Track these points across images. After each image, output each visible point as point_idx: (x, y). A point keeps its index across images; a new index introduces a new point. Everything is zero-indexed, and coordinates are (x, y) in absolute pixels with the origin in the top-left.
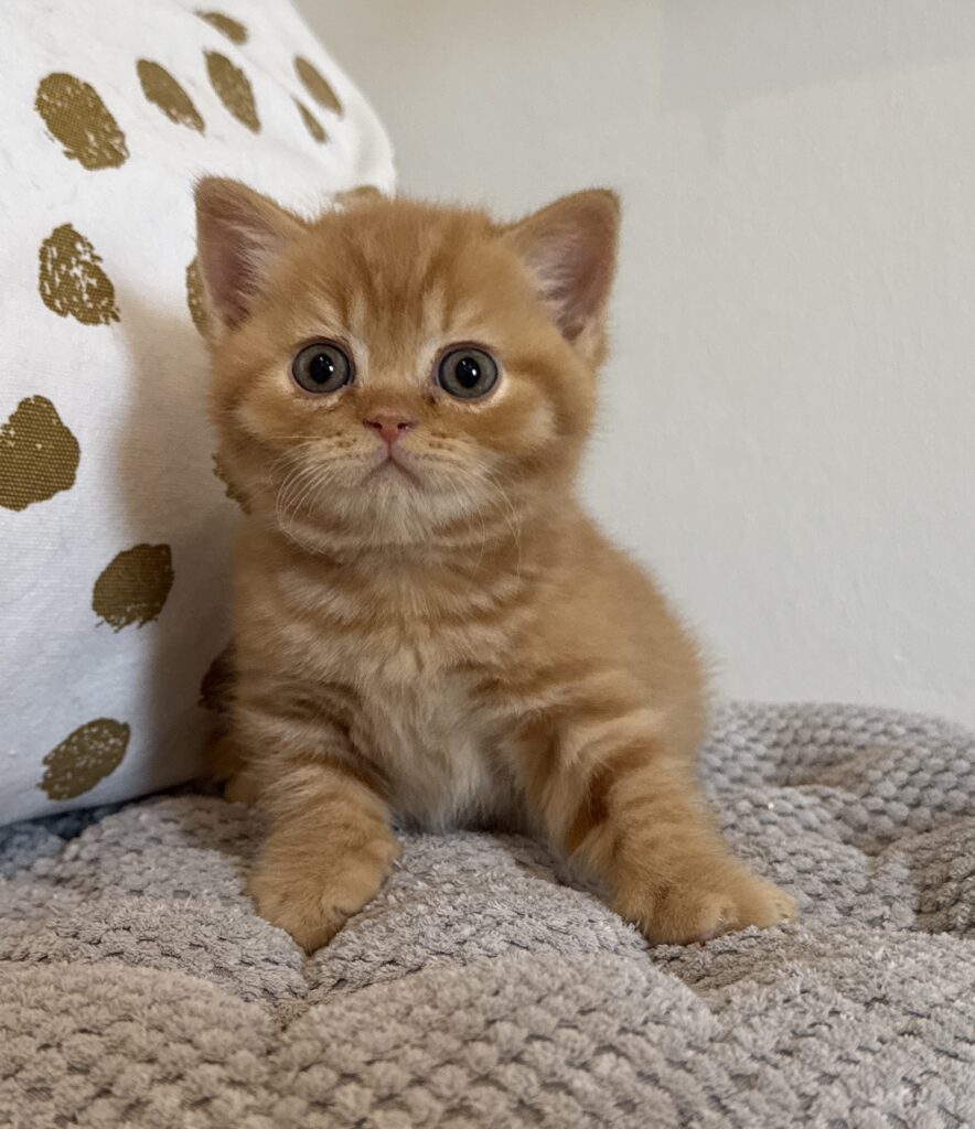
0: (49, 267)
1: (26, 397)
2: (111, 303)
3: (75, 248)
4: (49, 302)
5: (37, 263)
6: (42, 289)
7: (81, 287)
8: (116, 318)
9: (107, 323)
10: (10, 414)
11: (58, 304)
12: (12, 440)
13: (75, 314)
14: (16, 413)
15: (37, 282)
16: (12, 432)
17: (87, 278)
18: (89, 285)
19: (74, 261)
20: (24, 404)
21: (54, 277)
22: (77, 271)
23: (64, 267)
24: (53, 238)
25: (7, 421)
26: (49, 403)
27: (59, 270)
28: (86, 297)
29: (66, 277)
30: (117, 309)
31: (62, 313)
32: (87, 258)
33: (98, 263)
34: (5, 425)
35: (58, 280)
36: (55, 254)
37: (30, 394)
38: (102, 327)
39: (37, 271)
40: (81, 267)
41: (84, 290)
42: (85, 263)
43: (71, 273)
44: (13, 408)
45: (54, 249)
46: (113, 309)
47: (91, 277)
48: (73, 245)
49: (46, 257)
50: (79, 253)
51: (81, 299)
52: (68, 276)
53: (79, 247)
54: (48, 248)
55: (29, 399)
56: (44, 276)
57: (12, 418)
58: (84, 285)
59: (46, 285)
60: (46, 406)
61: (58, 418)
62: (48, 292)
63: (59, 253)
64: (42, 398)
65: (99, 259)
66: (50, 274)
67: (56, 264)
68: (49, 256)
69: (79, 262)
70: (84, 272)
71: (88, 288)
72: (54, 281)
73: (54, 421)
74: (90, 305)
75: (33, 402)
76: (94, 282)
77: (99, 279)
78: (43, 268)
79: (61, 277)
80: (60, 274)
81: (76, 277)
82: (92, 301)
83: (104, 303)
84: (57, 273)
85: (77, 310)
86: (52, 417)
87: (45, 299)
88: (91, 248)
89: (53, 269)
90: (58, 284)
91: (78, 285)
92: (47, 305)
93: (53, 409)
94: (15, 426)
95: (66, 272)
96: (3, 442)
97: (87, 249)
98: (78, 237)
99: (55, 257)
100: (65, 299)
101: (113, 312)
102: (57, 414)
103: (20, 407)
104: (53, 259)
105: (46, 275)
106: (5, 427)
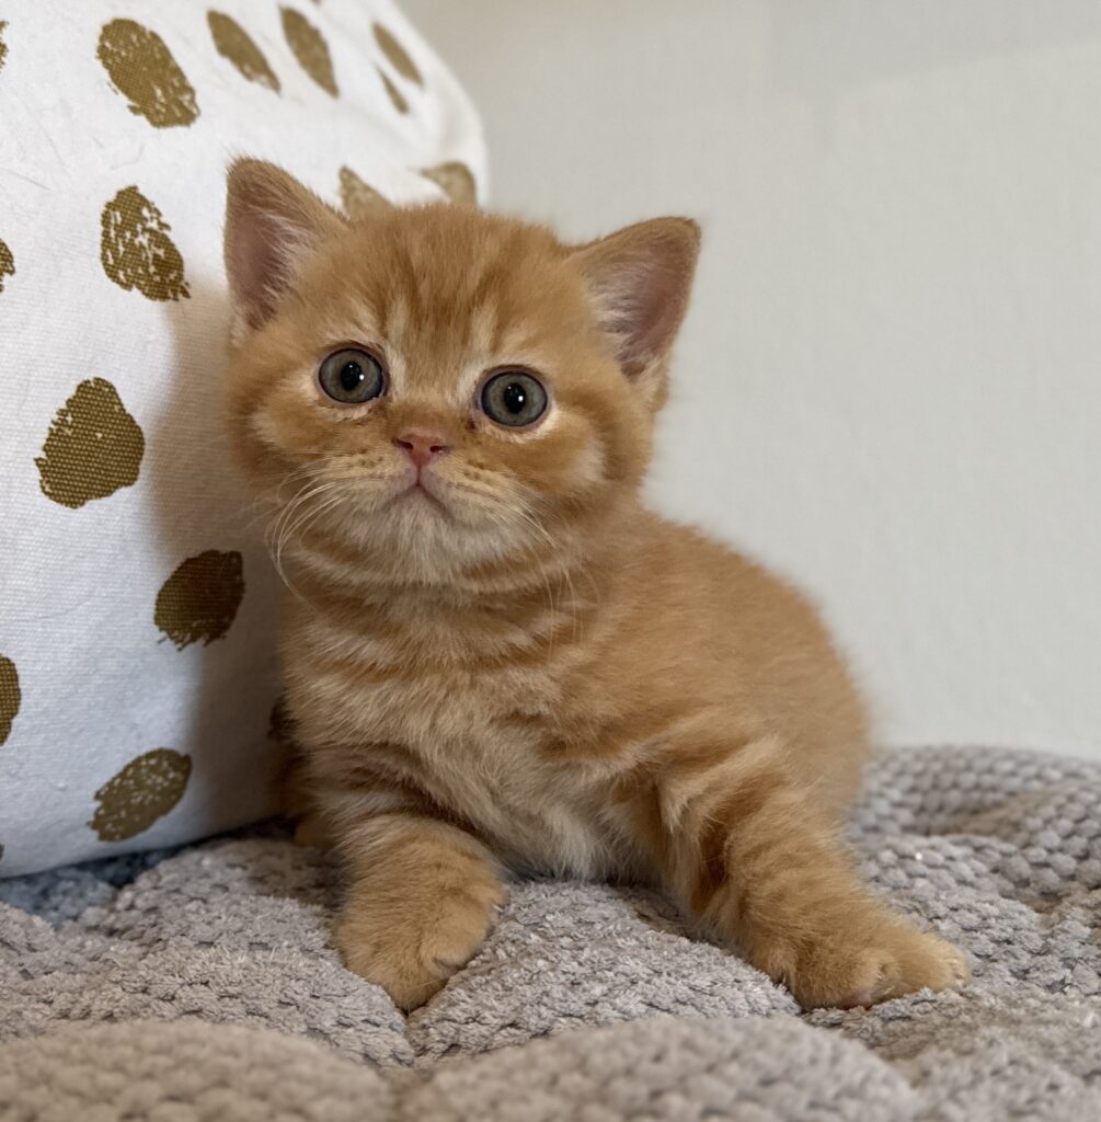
0: (113, 233)
1: (86, 379)
2: (180, 277)
3: (140, 213)
4: (112, 273)
5: (100, 228)
6: (104, 258)
7: (147, 258)
8: (186, 295)
9: (176, 299)
10: (67, 398)
11: (121, 275)
12: (70, 427)
13: (139, 287)
14: (74, 397)
15: (98, 250)
16: (69, 419)
17: (153, 247)
18: (156, 256)
19: (139, 228)
20: (83, 387)
21: (117, 244)
22: (143, 240)
23: (128, 235)
24: (116, 201)
25: (64, 407)
26: (111, 387)
27: (124, 237)
28: (152, 269)
29: (130, 245)
30: (187, 284)
31: (126, 286)
32: (153, 225)
33: (166, 232)
34: (62, 410)
35: (121, 249)
36: (119, 219)
37: (90, 376)
38: (170, 303)
39: (99, 238)
40: (147, 235)
41: (150, 261)
42: (151, 231)
43: (136, 241)
44: (71, 392)
45: (118, 214)
46: (183, 284)
47: (159, 247)
48: (138, 210)
49: (109, 223)
50: (146, 219)
51: (146, 271)
52: (133, 245)
53: (145, 212)
54: (111, 211)
55: (88, 382)
56: (107, 243)
57: (69, 402)
58: (150, 256)
59: (109, 253)
60: (107, 390)
61: (120, 404)
62: (111, 262)
63: (123, 218)
64: (103, 381)
65: (167, 227)
66: (113, 241)
67: (120, 229)
68: (113, 221)
69: (145, 230)
70: (150, 240)
71: (154, 259)
72: (117, 249)
73: (116, 408)
74: (157, 278)
75: (93, 385)
76: (161, 253)
77: (167, 249)
78: (106, 234)
79: (125, 245)
80: (124, 242)
81: (142, 246)
82: (159, 274)
83: (172, 276)
84: (120, 241)
85: (143, 282)
86: (114, 403)
87: (107, 270)
88: (159, 214)
89: (117, 236)
90: (121, 253)
91: (144, 255)
92: (110, 276)
93: (115, 393)
94: (72, 412)
95: (131, 240)
96: (59, 430)
97: (155, 215)
98: (144, 202)
99: (119, 223)
100: (129, 270)
101: (182, 287)
102: (119, 399)
103: (78, 390)
104: (116, 225)
105: (109, 242)
106: (62, 413)
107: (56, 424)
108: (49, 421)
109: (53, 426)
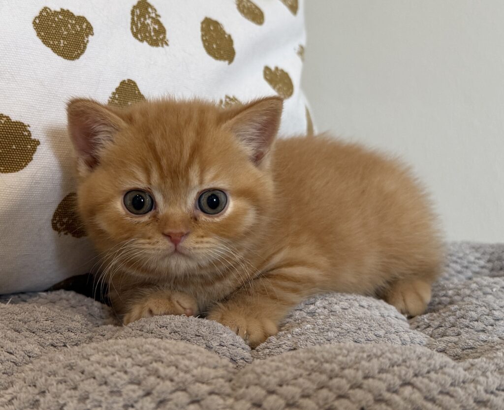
0: (136, 19)
1: (123, 79)
2: (164, 37)
3: (148, 11)
4: (135, 35)
5: (130, 17)
6: (132, 29)
7: (150, 29)
8: (167, 44)
9: (162, 46)
10: (116, 87)
11: (139, 36)
12: (117, 100)
13: (147, 41)
14: (120, 87)
15: (129, 25)
16: (117, 96)
17: (153, 25)
18: (154, 29)
19: (147, 16)
20: (123, 83)
21: (137, 24)
22: (149, 21)
23: (142, 19)
24: (137, 5)
25: (115, 91)
26: (134, 83)
27: (140, 20)
28: (153, 34)
29: (143, 24)
30: (167, 40)
31: (141, 41)
32: (153, 15)
33: (159, 18)
34: (114, 93)
35: (139, 25)
36: (138, 13)
37: (126, 78)
38: (160, 48)
39: (129, 20)
41: (152, 31)
42: (152, 18)
43: (146, 22)
44: (117, 85)
45: (138, 11)
47: (155, 25)
48: (147, 9)
49: (134, 15)
50: (150, 13)
51: (150, 35)
52: (145, 24)
53: (150, 10)
54: (135, 10)
55: (125, 81)
56: (133, 23)
58: (152, 28)
59: (134, 27)
61: (138, 90)
62: (135, 30)
63: (140, 12)
64: (131, 80)
65: (159, 16)
66: (136, 22)
67: (139, 17)
68: (136, 14)
69: (149, 17)
70: (152, 22)
72: (137, 26)
73: (137, 92)
75: (127, 82)
77: (159, 25)
78: (133, 19)
79: (141, 24)
81: (148, 24)
82: (155, 36)
83: (161, 37)
84: (139, 22)
86: (135, 90)
87: (133, 34)
88: (155, 10)
90: (139, 27)
92: (134, 37)
93: (136, 86)
94: (118, 94)
95: (144, 22)
96: (112, 101)
98: (149, 5)
99: (138, 15)
100: (142, 34)
101: (165, 42)
103: (121, 85)
105: (134, 23)
107: (111, 98)
108: (108, 97)
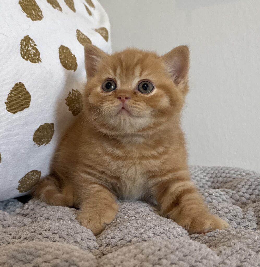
0: (23, 47)
2: (39, 57)
3: (30, 42)
4: (23, 57)
6: (21, 53)
7: (31, 53)
8: (41, 62)
9: (38, 63)
10: (12, 87)
11: (25, 57)
12: (13, 94)
14: (14, 87)
15: (19, 51)
16: (13, 92)
17: (33, 50)
19: (29, 45)
20: (16, 85)
22: (30, 48)
23: (27, 47)
24: (24, 39)
25: (12, 89)
26: (23, 84)
28: (33, 55)
29: (27, 50)
31: (26, 60)
32: (33, 45)
33: (36, 46)
34: (11, 90)
35: (25, 51)
38: (37, 64)
39: (20, 48)
40: (31, 47)
42: (32, 46)
44: (13, 86)
45: (24, 42)
46: (40, 59)
47: (34, 50)
48: (29, 41)
50: (31, 43)
51: (31, 56)
52: (28, 50)
53: (31, 42)
54: (22, 42)
55: (17, 83)
56: (22, 49)
57: (13, 88)
58: (32, 52)
59: (22, 52)
60: (22, 85)
62: (23, 54)
63: (26, 43)
64: (21, 83)
65: (36, 45)
66: (23, 49)
67: (25, 46)
68: (23, 44)
69: (31, 46)
70: (32, 48)
72: (24, 51)
73: (24, 89)
74: (34, 58)
75: (19, 84)
76: (35, 51)
77: (36, 50)
78: (21, 47)
81: (30, 50)
82: (34, 57)
83: (37, 57)
84: (25, 49)
85: (30, 59)
86: (24, 88)
87: (22, 56)
88: (34, 42)
89: (24, 47)
91: (30, 52)
92: (22, 57)
93: (24, 86)
94: (14, 91)
95: (27, 48)
96: (10, 95)
97: (33, 42)
98: (31, 39)
99: (25, 44)
100: (27, 56)
101: (40, 60)
102: (25, 87)
103: (15, 85)
104: (24, 45)
106: (11, 91)
107: (10, 93)
108: (8, 93)
109: (9, 94)
